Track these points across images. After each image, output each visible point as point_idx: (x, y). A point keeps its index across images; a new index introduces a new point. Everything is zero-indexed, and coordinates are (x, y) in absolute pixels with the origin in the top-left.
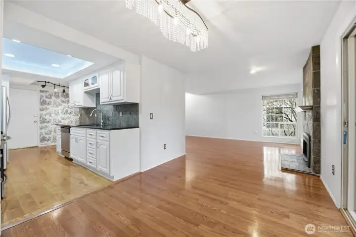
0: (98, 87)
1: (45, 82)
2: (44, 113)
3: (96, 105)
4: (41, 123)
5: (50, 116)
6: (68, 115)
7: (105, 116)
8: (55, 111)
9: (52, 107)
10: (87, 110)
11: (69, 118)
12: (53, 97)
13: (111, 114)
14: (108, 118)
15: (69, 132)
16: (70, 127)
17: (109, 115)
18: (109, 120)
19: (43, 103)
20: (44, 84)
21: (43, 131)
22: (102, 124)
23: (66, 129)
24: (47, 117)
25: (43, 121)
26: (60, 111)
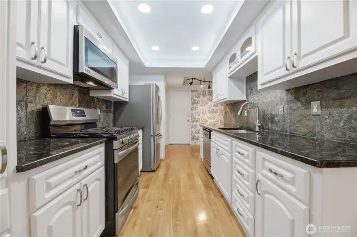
0: (254, 56)
1: (192, 79)
2: (194, 112)
3: (247, 96)
4: (192, 122)
5: (199, 115)
6: (214, 114)
7: (264, 115)
8: (203, 109)
9: (200, 106)
10: (233, 105)
11: (214, 117)
12: (201, 96)
13: (280, 109)
14: (272, 118)
15: (210, 138)
16: (210, 131)
17: (274, 113)
18: (272, 121)
19: (194, 102)
20: (191, 81)
21: (193, 130)
22: (257, 129)
23: (208, 131)
24: (197, 117)
25: (194, 120)
26: (207, 110)
